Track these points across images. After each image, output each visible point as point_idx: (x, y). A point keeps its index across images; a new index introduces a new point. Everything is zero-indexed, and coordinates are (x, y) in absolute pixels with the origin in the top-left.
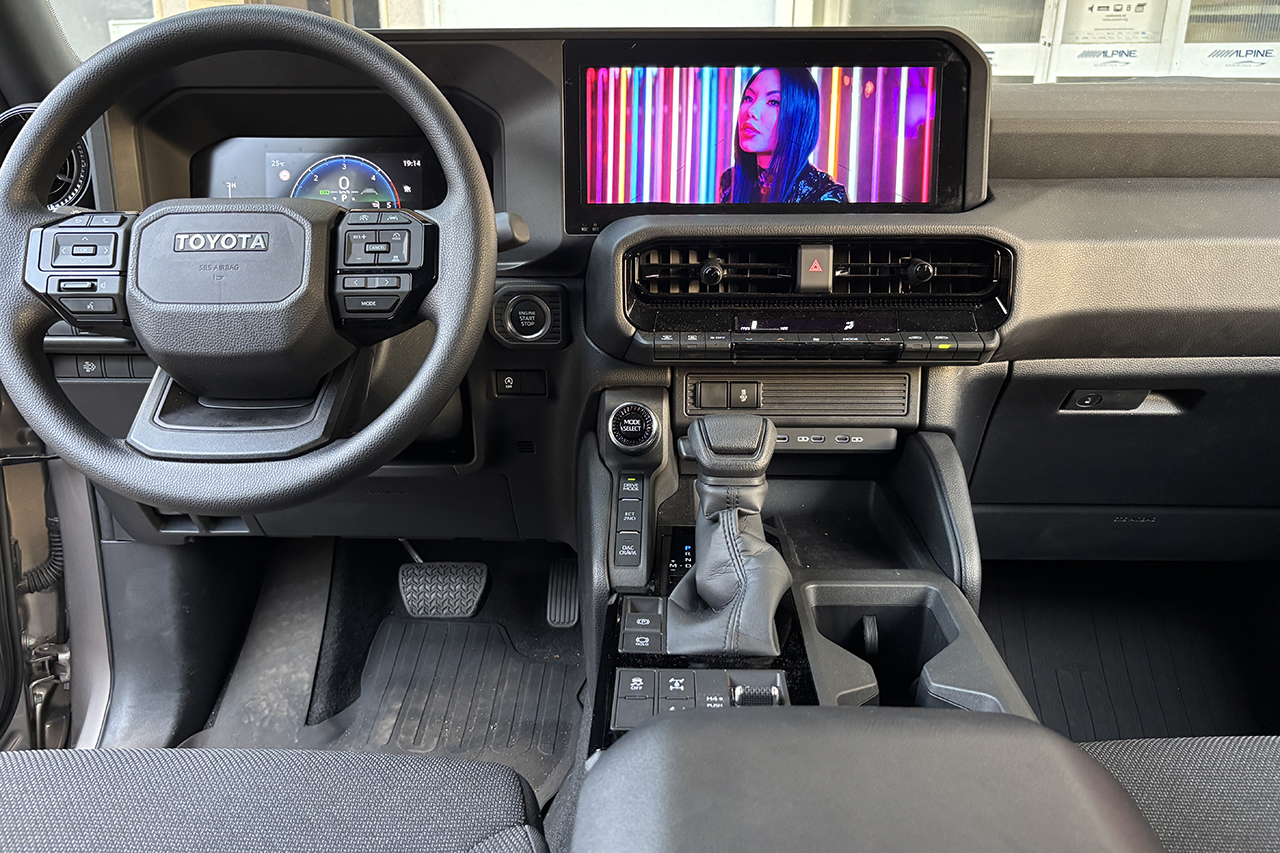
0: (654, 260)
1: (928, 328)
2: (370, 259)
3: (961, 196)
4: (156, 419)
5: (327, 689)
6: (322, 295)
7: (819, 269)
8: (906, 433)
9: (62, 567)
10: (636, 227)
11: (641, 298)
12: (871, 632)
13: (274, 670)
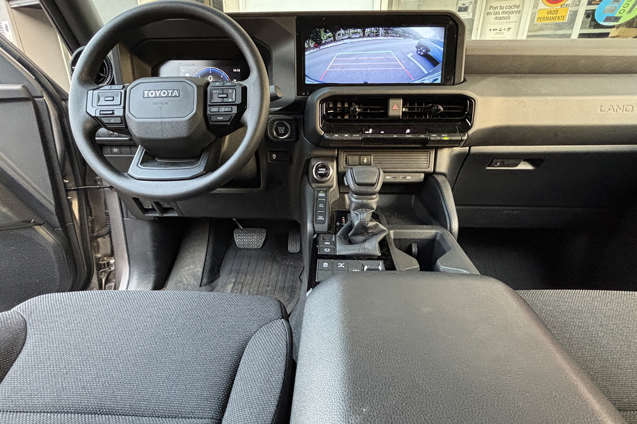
0: (331, 106)
1: (439, 132)
2: (220, 100)
3: (453, 80)
4: (139, 165)
5: (208, 274)
6: (202, 115)
7: (397, 108)
8: (428, 175)
9: (110, 229)
10: (324, 92)
11: (326, 120)
12: (415, 249)
13: (188, 267)
